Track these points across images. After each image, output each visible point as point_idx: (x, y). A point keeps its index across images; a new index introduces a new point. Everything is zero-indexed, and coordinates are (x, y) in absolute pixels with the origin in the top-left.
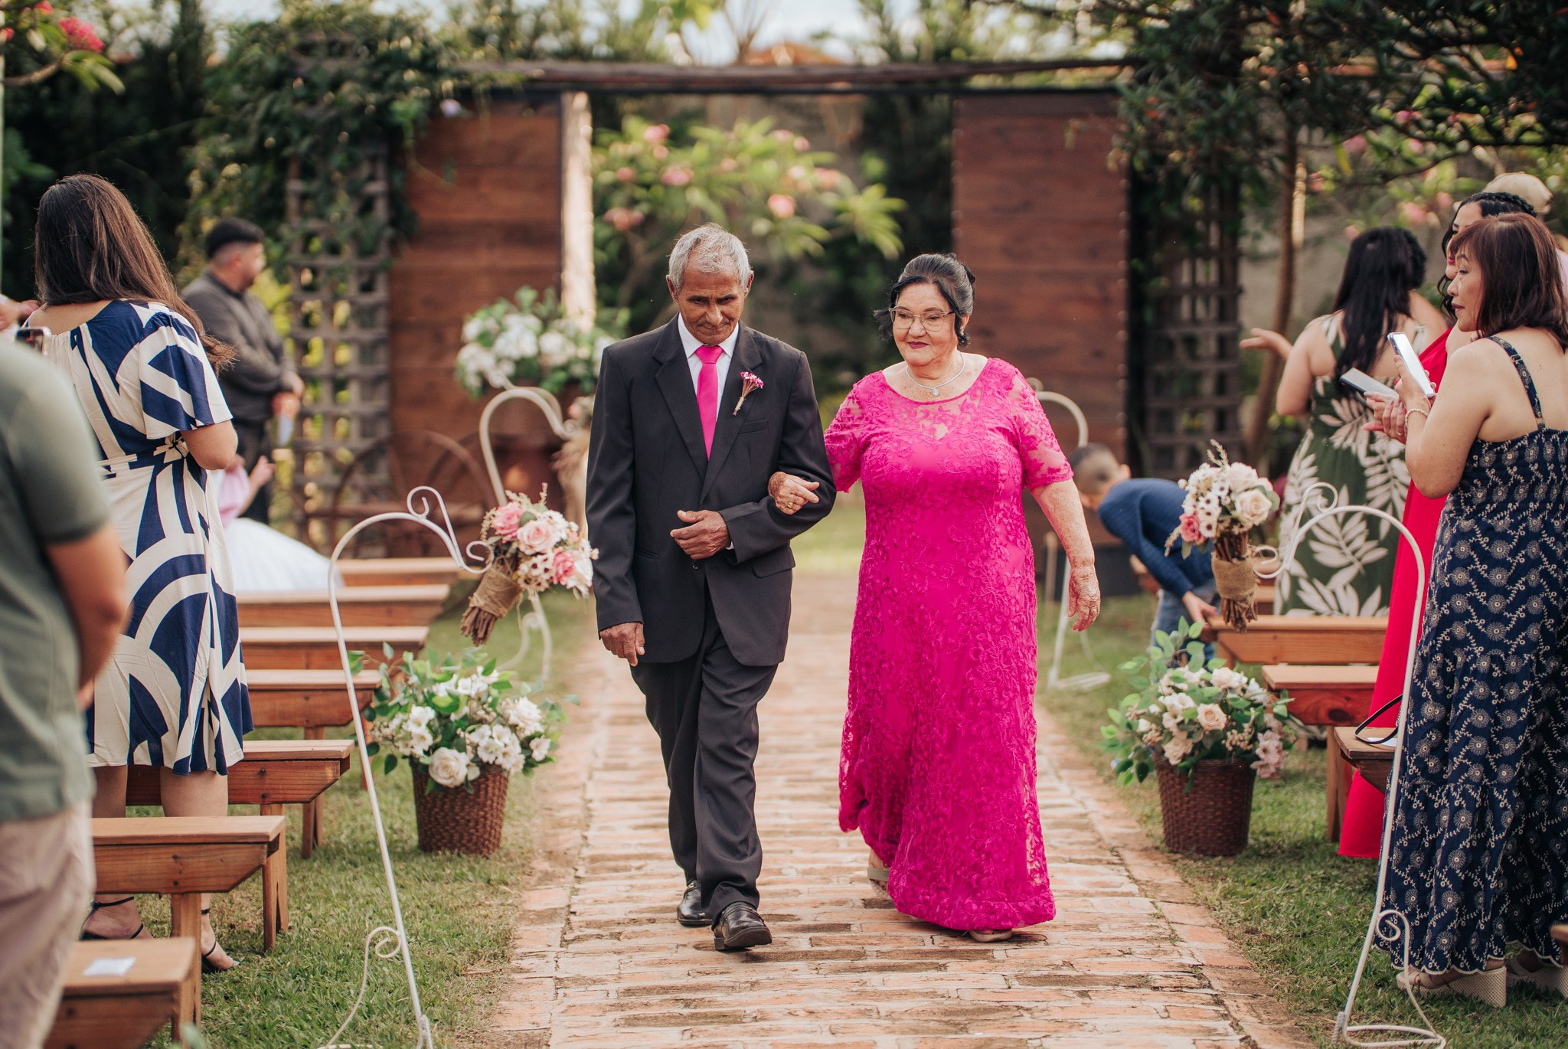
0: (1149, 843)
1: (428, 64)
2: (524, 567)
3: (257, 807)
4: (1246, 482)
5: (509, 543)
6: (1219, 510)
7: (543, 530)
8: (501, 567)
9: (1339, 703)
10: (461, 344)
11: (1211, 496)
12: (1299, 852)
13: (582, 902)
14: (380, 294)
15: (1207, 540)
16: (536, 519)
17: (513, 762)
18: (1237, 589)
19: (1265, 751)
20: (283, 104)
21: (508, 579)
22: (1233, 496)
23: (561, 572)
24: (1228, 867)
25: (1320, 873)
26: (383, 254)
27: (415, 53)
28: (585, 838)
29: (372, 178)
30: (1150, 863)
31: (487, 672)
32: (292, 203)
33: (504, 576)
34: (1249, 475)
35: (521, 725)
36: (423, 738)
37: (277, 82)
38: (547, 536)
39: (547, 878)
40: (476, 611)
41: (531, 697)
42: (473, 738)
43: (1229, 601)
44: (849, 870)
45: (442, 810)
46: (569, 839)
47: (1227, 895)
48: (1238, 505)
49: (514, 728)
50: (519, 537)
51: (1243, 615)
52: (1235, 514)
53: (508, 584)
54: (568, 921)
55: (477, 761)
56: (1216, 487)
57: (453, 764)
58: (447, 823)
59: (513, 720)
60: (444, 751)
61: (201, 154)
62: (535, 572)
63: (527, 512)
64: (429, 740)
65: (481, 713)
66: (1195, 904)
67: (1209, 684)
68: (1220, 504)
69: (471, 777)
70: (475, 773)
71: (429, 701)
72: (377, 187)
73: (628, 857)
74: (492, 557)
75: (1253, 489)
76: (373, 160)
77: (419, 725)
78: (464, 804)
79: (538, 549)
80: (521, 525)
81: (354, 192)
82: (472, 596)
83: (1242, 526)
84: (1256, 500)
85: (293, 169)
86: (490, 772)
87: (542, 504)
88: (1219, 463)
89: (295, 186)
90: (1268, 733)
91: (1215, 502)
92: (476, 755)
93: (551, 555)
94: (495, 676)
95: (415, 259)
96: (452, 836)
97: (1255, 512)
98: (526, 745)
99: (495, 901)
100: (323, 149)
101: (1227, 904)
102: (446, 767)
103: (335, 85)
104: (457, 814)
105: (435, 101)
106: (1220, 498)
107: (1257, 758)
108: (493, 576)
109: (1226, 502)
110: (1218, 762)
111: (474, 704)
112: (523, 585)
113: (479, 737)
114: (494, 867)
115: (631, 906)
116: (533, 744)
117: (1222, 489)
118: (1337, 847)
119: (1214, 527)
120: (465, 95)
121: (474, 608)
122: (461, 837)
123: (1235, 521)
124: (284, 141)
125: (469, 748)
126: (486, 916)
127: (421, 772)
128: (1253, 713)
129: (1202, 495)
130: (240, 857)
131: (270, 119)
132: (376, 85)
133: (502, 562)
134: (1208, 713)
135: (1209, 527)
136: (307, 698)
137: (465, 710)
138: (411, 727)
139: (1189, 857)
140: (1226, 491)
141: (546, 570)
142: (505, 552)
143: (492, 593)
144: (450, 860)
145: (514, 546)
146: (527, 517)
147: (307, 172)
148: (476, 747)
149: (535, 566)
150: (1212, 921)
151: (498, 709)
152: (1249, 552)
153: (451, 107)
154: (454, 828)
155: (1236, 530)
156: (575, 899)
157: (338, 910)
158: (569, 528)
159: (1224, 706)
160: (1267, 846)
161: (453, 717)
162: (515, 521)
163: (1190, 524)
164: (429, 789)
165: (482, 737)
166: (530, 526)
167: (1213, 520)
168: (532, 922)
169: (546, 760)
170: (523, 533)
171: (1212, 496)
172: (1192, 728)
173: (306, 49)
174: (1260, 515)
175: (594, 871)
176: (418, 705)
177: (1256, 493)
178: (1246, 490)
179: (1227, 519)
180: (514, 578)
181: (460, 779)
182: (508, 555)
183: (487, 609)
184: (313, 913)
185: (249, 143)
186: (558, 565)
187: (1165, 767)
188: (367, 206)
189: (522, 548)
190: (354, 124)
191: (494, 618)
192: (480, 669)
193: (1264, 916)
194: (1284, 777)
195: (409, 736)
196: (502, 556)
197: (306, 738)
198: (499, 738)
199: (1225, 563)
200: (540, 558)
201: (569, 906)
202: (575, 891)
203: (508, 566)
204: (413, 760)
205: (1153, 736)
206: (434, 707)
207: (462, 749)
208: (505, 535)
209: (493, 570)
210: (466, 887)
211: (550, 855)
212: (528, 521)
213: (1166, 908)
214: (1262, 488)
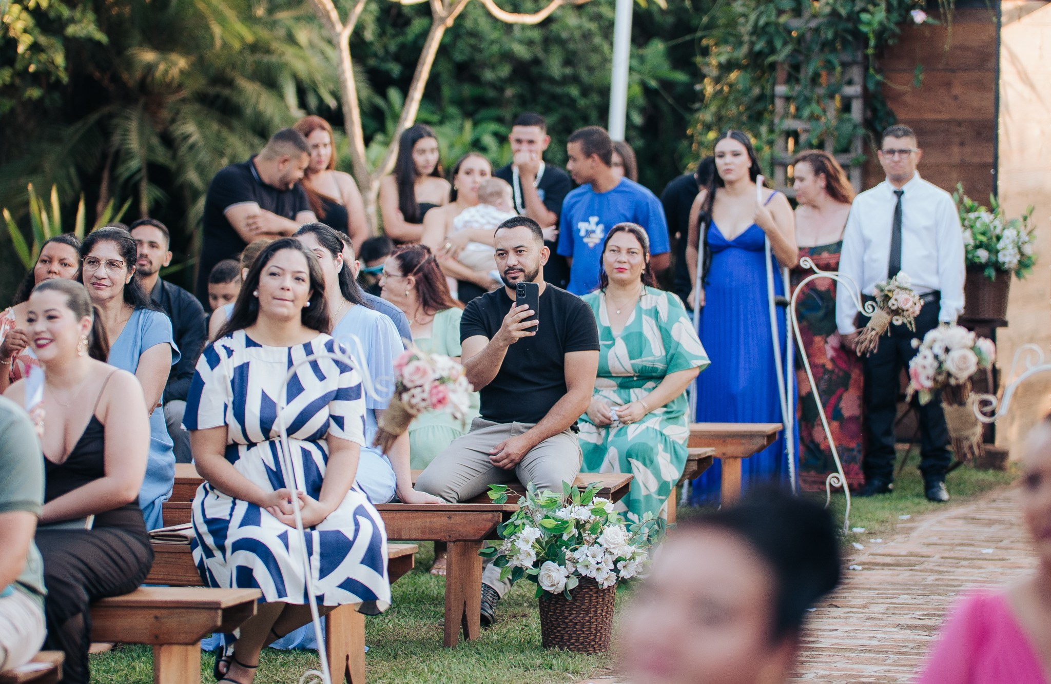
7: (424, 369)
17: (605, 577)
29: (848, 81)
32: (778, 105)
35: (611, 548)
36: (529, 554)
42: (576, 555)
45: (555, 613)
48: (952, 360)
52: (948, 368)
55: (576, 574)
57: (553, 574)
58: (559, 625)
60: (549, 564)
61: (711, 63)
64: (536, 555)
69: (571, 587)
70: (574, 583)
77: (527, 542)
78: (573, 609)
79: (418, 383)
85: (779, 74)
86: (587, 583)
89: (782, 89)
92: (576, 570)
93: (428, 388)
96: (562, 635)
102: (550, 577)
104: (566, 618)
105: (903, 12)
120: (930, 7)
122: (570, 637)
124: (770, 49)
125: (569, 563)
131: (758, 29)
136: (450, 518)
138: (521, 546)
141: (424, 400)
147: (791, 77)
148: (575, 562)
152: (969, 400)
153: (919, 16)
154: (564, 629)
155: (952, 382)
165: (582, 554)
167: (931, 372)
174: (968, 370)
176: (533, 525)
179: (943, 372)
181: (561, 588)
185: (743, 52)
195: (518, 551)
198: (594, 557)
199: (953, 409)
200: (420, 389)
206: (543, 527)
207: (563, 562)
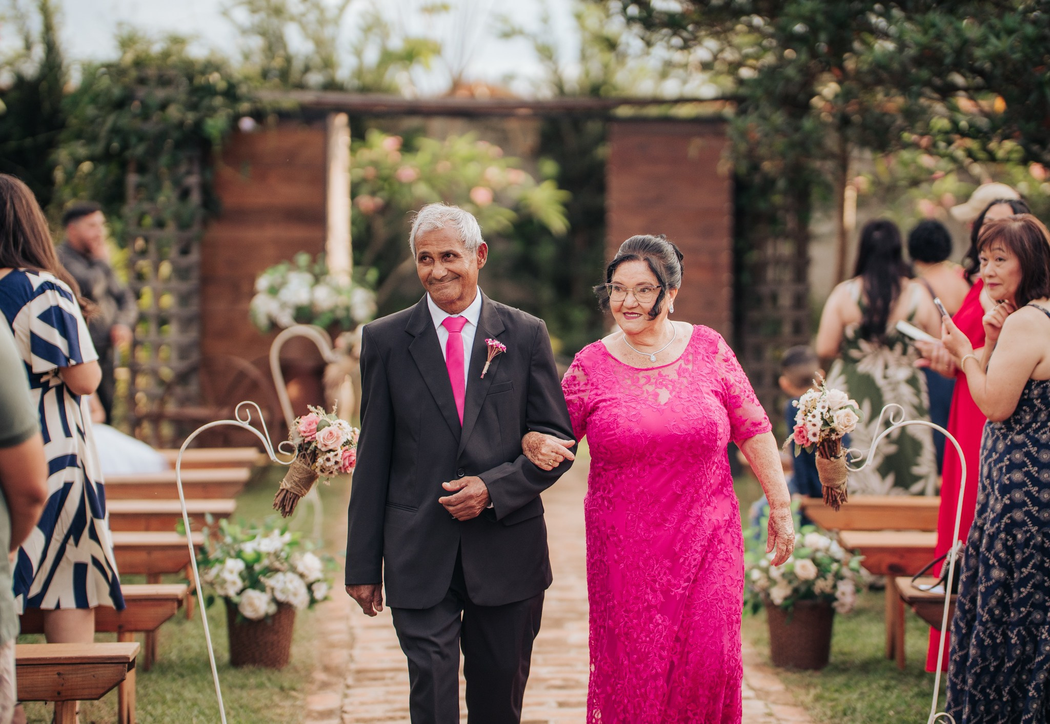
0: (759, 660)
1: (231, 93)
2: (320, 461)
3: (115, 635)
4: (841, 403)
5: (310, 443)
6: (822, 422)
7: (335, 434)
8: (303, 460)
9: (895, 560)
10: (252, 293)
11: (814, 412)
12: (867, 667)
13: (351, 704)
14: (194, 257)
15: (813, 444)
16: (329, 426)
17: (300, 600)
18: (834, 480)
19: (843, 594)
20: (125, 120)
21: (309, 468)
22: (831, 412)
23: (347, 464)
24: (816, 678)
25: (883, 683)
26: (196, 229)
27: (222, 85)
28: (351, 656)
29: (189, 173)
30: (760, 675)
31: (282, 533)
32: (130, 191)
33: (305, 467)
34: (843, 398)
35: (306, 572)
36: (234, 583)
37: (120, 104)
38: (338, 438)
39: (325, 686)
40: (285, 492)
41: (314, 552)
42: (269, 582)
43: (828, 488)
44: (544, 680)
45: (247, 634)
46: (339, 657)
47: (818, 698)
48: (835, 419)
49: (302, 576)
50: (317, 438)
51: (838, 498)
52: (833, 425)
53: (309, 472)
54: (342, 719)
55: (274, 600)
56: (819, 406)
57: (257, 601)
58: (251, 644)
59: (301, 568)
60: (250, 592)
61: (63, 155)
62: (328, 464)
63: (323, 420)
64: (240, 584)
65: (277, 565)
66: (795, 705)
67: (803, 546)
68: (822, 419)
69: (270, 612)
71: (239, 555)
72: (193, 180)
73: (383, 670)
74: (297, 452)
75: (846, 407)
76: (190, 160)
77: (231, 572)
78: (264, 631)
79: (331, 447)
80: (318, 429)
81: (177, 183)
82: (282, 481)
83: (837, 434)
84: (847, 415)
85: (132, 166)
86: (284, 608)
87: (333, 414)
88: (821, 388)
89: (133, 179)
90: (845, 581)
91: (819, 417)
92: (274, 595)
93: (340, 452)
94: (288, 537)
95: (220, 233)
96: (254, 654)
97: (847, 424)
98: (310, 587)
99: (287, 703)
100: (154, 152)
101: (818, 706)
102: (251, 604)
103: (163, 106)
104: (258, 638)
105: (236, 119)
106: (822, 413)
107: (836, 599)
108: (298, 466)
109: (826, 417)
110: (808, 602)
111: (272, 558)
112: (319, 473)
113: (275, 582)
114: (286, 677)
115: (387, 707)
116: (314, 587)
117: (823, 407)
118: (894, 664)
119: (818, 434)
120: (258, 115)
121: (283, 490)
122: (261, 654)
123: (833, 430)
124: (125, 146)
125: (268, 589)
126: (281, 715)
127: (232, 608)
128: (835, 566)
129: (809, 412)
130: (108, 673)
131: (116, 131)
132: (193, 107)
133: (304, 456)
134: (803, 567)
135: (814, 435)
136: (149, 553)
137: (265, 562)
138: (226, 575)
139: (788, 670)
140: (826, 409)
141: (337, 463)
142: (307, 449)
143: (296, 479)
144: (253, 672)
145: (314, 444)
146: (323, 423)
147: (142, 169)
148: (273, 589)
149: (328, 460)
150: (808, 718)
151: (291, 561)
152: (842, 453)
153: (247, 124)
154: (255, 647)
155: (834, 437)
156: (347, 701)
157: (172, 711)
158: (354, 432)
159: (814, 561)
160: (844, 663)
161: (257, 567)
162: (314, 426)
163: (800, 432)
164: (238, 620)
165: (278, 581)
166: (326, 430)
167: (817, 429)
168: (315, 719)
169: (325, 599)
170: (320, 436)
171: (817, 412)
172: (791, 577)
173: (142, 81)
174: (851, 426)
175: (358, 680)
176: (231, 557)
177: (848, 410)
178: (841, 409)
179: (827, 429)
180: (313, 468)
181: (262, 613)
182: (309, 451)
183: (293, 491)
184: (154, 713)
185: (99, 148)
186: (345, 459)
187: (770, 605)
188: (185, 194)
189: (319, 446)
190: (176, 134)
191: (296, 497)
192: (277, 532)
193: (845, 714)
194: (856, 613)
195: (224, 582)
196: (304, 452)
197: (149, 582)
198: (290, 582)
199: (826, 461)
200: (332, 453)
201: (342, 707)
202: (346, 696)
203: (308, 459)
204: (227, 600)
205: (763, 582)
206: (243, 559)
207: (263, 589)
208: (306, 437)
209: (298, 462)
210: (266, 693)
211: (327, 669)
212: (324, 427)
213: (776, 709)
214: (851, 407)
